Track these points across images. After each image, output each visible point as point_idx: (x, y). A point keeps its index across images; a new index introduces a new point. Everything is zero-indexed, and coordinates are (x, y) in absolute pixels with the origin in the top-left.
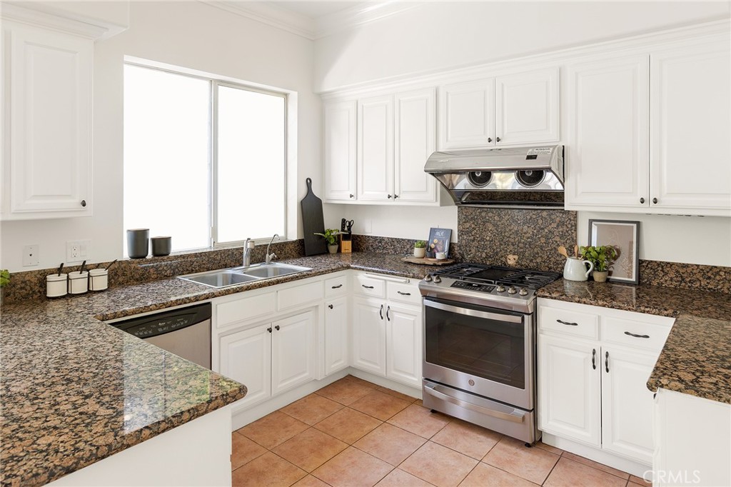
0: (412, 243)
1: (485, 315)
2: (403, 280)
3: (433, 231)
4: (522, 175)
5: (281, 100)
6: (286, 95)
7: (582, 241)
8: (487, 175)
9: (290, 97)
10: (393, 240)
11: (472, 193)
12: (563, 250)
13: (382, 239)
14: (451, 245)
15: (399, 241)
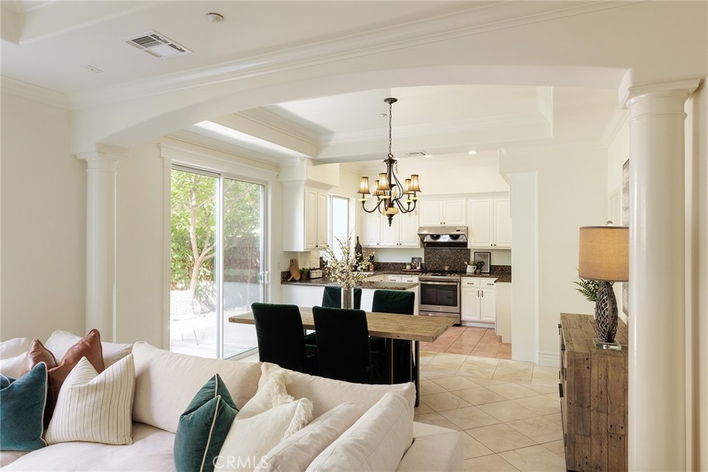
0: (405, 264)
1: (437, 283)
2: (410, 276)
3: (413, 259)
4: (452, 236)
5: (346, 201)
6: (348, 199)
7: (472, 259)
8: (438, 237)
9: (350, 200)
10: (393, 264)
11: (431, 243)
12: (466, 263)
13: (388, 263)
14: (421, 264)
15: (396, 264)
